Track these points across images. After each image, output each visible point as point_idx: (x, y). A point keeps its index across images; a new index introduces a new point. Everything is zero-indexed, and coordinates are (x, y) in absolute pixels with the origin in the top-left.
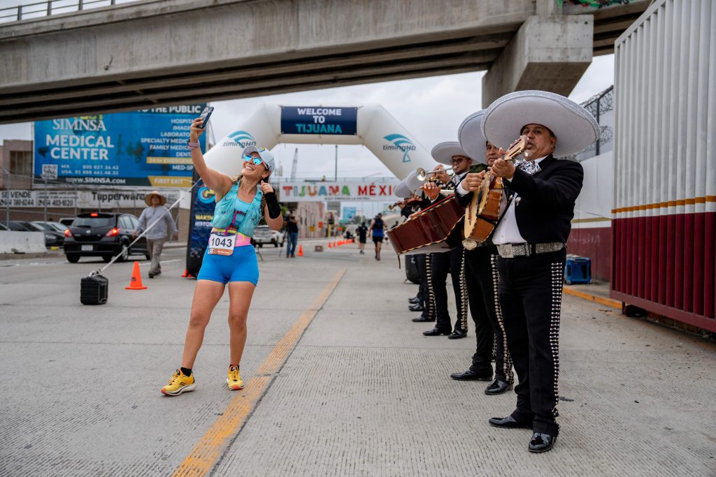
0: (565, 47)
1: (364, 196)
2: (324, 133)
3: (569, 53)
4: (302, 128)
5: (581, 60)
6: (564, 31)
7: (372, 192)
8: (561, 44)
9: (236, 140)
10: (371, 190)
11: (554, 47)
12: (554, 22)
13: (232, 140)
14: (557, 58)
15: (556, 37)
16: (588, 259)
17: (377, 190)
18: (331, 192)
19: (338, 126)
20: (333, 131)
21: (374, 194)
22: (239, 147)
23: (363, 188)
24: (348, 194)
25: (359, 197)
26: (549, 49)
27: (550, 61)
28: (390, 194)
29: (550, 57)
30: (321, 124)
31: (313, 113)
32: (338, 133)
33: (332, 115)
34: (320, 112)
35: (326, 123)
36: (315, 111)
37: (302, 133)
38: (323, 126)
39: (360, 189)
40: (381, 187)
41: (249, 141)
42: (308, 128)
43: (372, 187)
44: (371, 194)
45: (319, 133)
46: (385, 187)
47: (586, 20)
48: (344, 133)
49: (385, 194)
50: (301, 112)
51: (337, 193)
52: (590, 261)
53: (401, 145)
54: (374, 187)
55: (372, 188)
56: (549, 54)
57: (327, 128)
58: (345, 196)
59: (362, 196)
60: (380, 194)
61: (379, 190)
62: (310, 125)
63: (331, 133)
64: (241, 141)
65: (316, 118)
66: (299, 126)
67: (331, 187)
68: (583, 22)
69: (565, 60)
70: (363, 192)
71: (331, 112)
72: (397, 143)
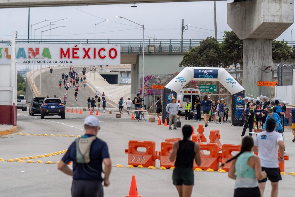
0: (281, 15)
1: (66, 59)
2: (207, 78)
3: (283, 18)
4: (200, 76)
5: (288, 22)
6: (280, 7)
7: (75, 55)
8: (279, 13)
9: (180, 80)
10: (74, 53)
11: (275, 15)
12: (276, 3)
13: (178, 80)
14: (277, 20)
15: (277, 10)
16: (288, 118)
17: (81, 53)
18: (31, 55)
19: (212, 76)
20: (210, 77)
21: (78, 57)
22: (181, 82)
23: (65, 51)
24: (50, 57)
25: (61, 60)
26: (273, 16)
27: (273, 22)
28: (95, 57)
29: (274, 20)
30: (206, 75)
31: (204, 72)
32: (212, 78)
33: (210, 72)
34: (206, 71)
35: (208, 75)
36: (205, 71)
37: (200, 78)
38: (207, 76)
39: (62, 50)
40: (84, 49)
41: (184, 80)
42: (202, 76)
43: (75, 49)
44: (74, 57)
45: (206, 78)
46: (89, 49)
47: (291, 2)
48: (213, 78)
49: (89, 57)
50: (200, 71)
51: (37, 56)
52: (289, 119)
53: (232, 82)
54: (78, 49)
55: (75, 51)
56: (273, 18)
57: (208, 76)
58: (46, 59)
59: (64, 59)
60: (84, 57)
61: (84, 53)
62: (203, 75)
63: (209, 78)
64: (181, 80)
65: (205, 73)
66: (199, 75)
67: (30, 49)
68: (290, 3)
69: (281, 22)
70: (65, 56)
71: (210, 71)
72: (230, 81)
